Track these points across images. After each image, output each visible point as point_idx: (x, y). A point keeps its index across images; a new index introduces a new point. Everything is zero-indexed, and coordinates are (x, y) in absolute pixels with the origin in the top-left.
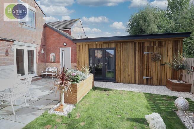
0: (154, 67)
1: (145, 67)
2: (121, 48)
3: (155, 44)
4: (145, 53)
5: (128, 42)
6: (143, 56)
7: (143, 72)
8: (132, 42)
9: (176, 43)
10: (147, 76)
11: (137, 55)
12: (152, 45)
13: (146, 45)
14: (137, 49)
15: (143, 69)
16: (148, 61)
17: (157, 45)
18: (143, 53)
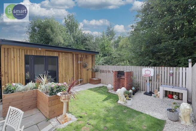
0: (84, 72)
1: (79, 73)
2: (63, 58)
3: (84, 56)
4: (79, 62)
5: (68, 53)
6: (78, 64)
7: (78, 76)
8: (71, 53)
9: (93, 56)
10: (81, 79)
11: (74, 63)
12: (83, 57)
13: (80, 56)
14: (74, 59)
15: (78, 74)
16: (81, 68)
17: (85, 57)
18: (78, 62)
